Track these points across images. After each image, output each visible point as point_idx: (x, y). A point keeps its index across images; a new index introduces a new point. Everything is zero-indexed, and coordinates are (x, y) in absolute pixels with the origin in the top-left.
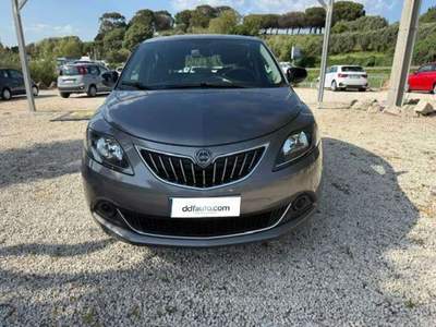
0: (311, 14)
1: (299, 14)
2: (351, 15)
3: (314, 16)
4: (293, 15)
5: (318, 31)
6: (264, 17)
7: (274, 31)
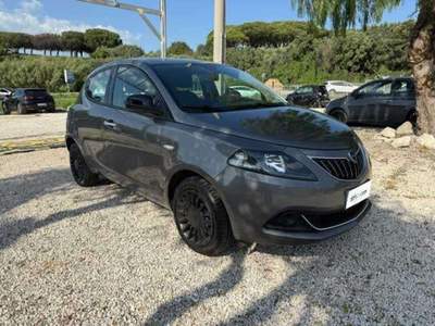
0: (69, 37)
1: (56, 36)
2: (111, 42)
3: (74, 40)
4: (48, 36)
5: (79, 54)
6: (14, 35)
7: (28, 51)
